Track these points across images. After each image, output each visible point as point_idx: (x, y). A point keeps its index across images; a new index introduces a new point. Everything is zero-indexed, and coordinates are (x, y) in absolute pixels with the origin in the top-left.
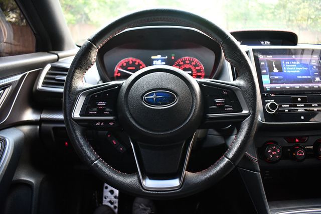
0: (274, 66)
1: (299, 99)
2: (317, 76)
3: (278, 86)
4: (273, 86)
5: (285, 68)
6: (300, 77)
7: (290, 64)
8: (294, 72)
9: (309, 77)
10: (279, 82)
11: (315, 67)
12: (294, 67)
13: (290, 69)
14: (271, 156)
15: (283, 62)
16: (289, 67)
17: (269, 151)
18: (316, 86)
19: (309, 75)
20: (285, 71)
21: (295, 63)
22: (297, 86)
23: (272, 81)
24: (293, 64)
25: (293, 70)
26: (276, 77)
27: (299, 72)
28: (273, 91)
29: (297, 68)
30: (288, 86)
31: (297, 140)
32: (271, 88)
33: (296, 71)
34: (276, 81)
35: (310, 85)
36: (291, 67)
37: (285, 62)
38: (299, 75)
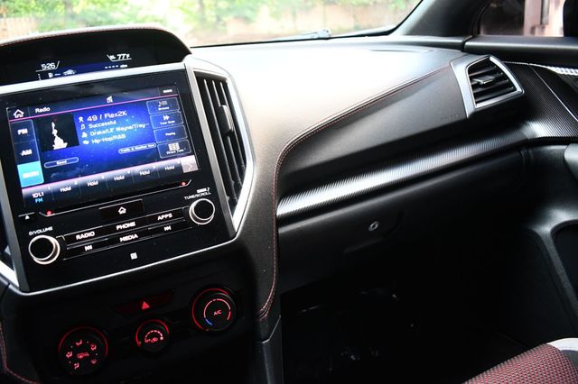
0: (55, 132)
1: (122, 211)
2: (172, 139)
3: (65, 186)
4: (51, 187)
5: (85, 135)
6: (127, 150)
7: (98, 121)
8: (110, 139)
9: (151, 146)
10: (69, 174)
11: (166, 117)
12: (108, 127)
13: (99, 133)
14: (77, 366)
15: (81, 119)
16: (98, 129)
17: (69, 355)
18: (168, 165)
19: (152, 141)
20: (86, 142)
21: (112, 116)
22: (119, 174)
23: (49, 176)
24: (108, 119)
25: (108, 135)
26: (59, 163)
27: (124, 136)
28: (53, 200)
29: (118, 129)
30: (92, 180)
31: (145, 306)
32: (47, 196)
33: (115, 137)
34: (62, 174)
35: (155, 166)
36: (102, 129)
37: (85, 119)
38: (125, 147)
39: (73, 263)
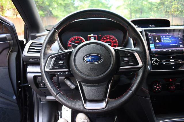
1: (171, 57)
2: (181, 44)
3: (159, 50)
4: (156, 50)
5: (163, 40)
6: (171, 45)
7: (165, 38)
8: (168, 42)
9: (177, 45)
10: (160, 48)
11: (180, 39)
12: (168, 39)
13: (166, 40)
14: (156, 89)
16: (165, 39)
17: (155, 86)
18: (180, 49)
19: (176, 43)
20: (163, 42)
21: (168, 37)
22: (170, 50)
23: (156, 47)
24: (167, 38)
25: (167, 41)
26: (158, 45)
27: (171, 42)
28: (156, 53)
29: (170, 40)
30: (165, 50)
31: (171, 80)
32: (155, 51)
33: (169, 42)
34: (158, 48)
35: (177, 49)
36: (166, 39)
37: (163, 37)
38: (171, 44)
39: (161, 66)
